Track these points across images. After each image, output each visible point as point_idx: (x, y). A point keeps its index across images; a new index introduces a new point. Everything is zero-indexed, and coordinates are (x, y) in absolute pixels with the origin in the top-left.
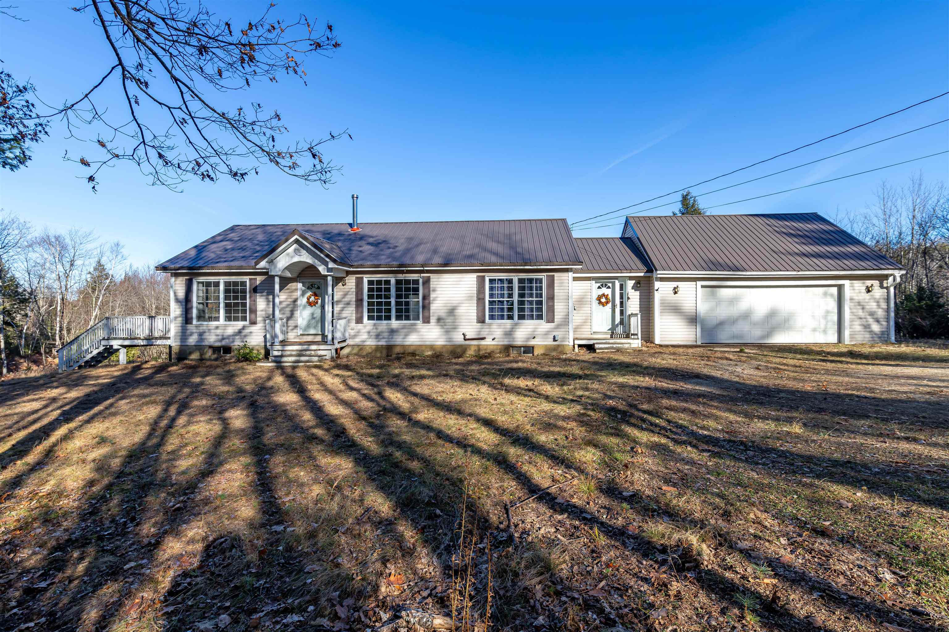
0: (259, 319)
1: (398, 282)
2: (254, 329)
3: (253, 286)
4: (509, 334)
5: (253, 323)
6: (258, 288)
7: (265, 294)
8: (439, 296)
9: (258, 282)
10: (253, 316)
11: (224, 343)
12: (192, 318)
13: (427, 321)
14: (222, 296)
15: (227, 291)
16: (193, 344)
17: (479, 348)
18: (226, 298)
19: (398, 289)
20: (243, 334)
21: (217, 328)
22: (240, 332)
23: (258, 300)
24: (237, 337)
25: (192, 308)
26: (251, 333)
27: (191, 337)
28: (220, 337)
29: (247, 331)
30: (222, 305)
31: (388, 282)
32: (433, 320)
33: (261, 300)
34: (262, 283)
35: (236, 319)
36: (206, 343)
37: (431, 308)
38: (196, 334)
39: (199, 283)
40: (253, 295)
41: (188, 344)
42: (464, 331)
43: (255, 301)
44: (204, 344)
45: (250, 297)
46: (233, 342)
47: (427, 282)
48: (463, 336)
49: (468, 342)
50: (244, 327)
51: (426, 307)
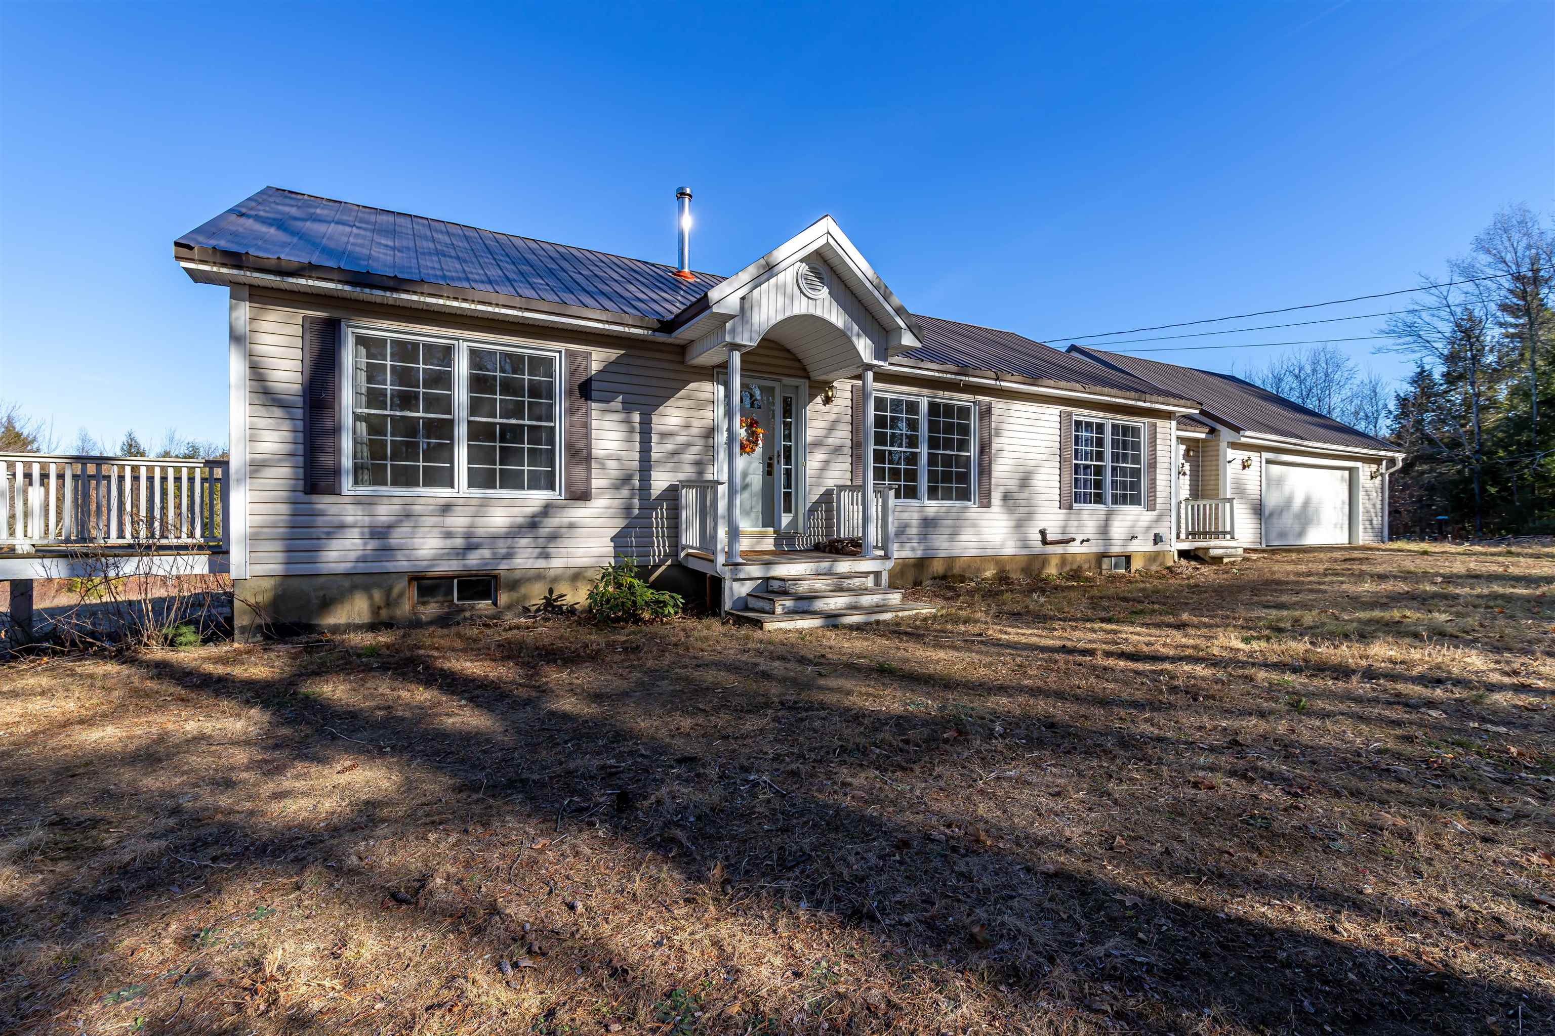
0: (598, 483)
1: (934, 408)
2: (580, 513)
3: (581, 378)
4: (1104, 530)
5: (581, 495)
6: (595, 385)
7: (617, 404)
8: (1007, 447)
9: (595, 367)
10: (579, 472)
11: (474, 560)
12: (336, 472)
13: (986, 503)
14: (461, 395)
15: (478, 383)
16: (342, 568)
17: (1063, 558)
18: (475, 407)
19: (933, 426)
20: (544, 531)
21: (446, 508)
22: (532, 524)
23: (594, 424)
24: (524, 542)
25: (336, 431)
26: (571, 526)
27: (335, 544)
28: (459, 542)
29: (552, 522)
30: (461, 431)
31: (913, 407)
32: (996, 497)
33: (607, 425)
34: (608, 369)
35: (512, 481)
36: (402, 564)
37: (994, 474)
38: (355, 532)
39: (361, 341)
40: (583, 404)
41: (325, 568)
42: (1042, 525)
43: (586, 425)
44: (390, 566)
45: (571, 411)
46: (509, 556)
47: (986, 413)
48: (1039, 537)
49: (1049, 549)
50: (547, 510)
51: (985, 471)
